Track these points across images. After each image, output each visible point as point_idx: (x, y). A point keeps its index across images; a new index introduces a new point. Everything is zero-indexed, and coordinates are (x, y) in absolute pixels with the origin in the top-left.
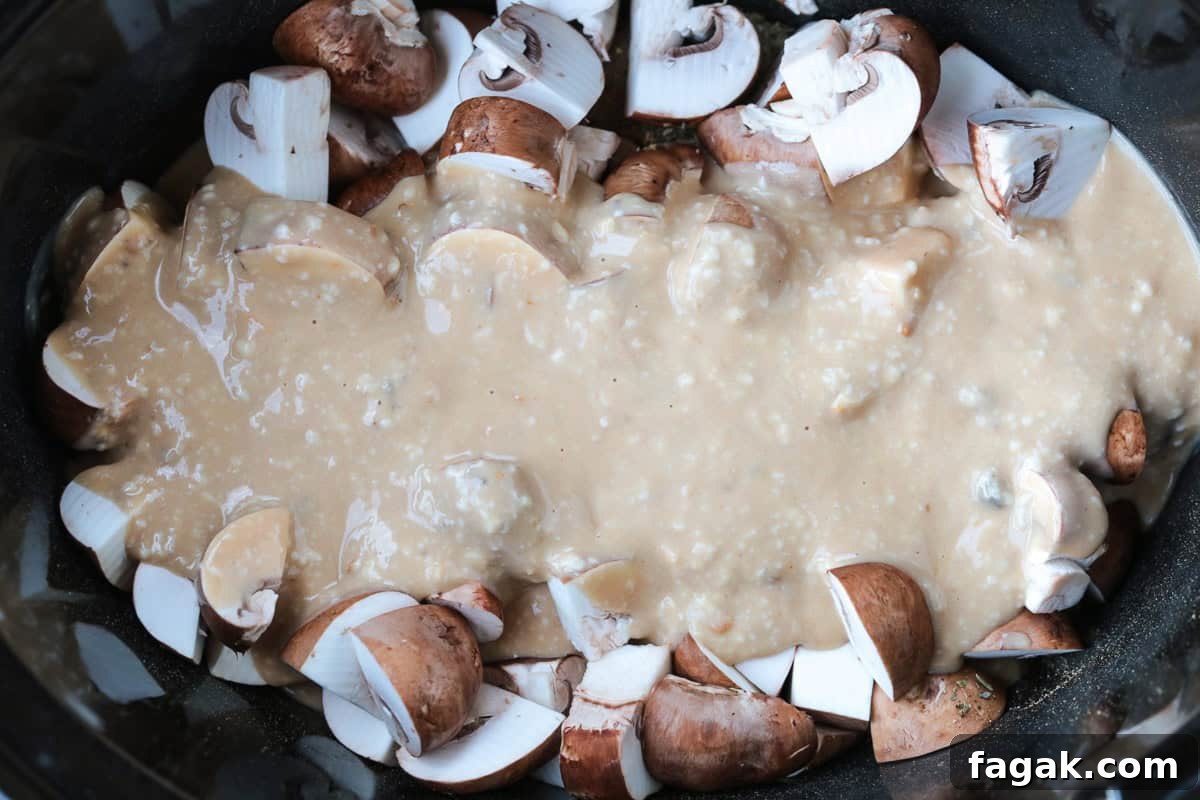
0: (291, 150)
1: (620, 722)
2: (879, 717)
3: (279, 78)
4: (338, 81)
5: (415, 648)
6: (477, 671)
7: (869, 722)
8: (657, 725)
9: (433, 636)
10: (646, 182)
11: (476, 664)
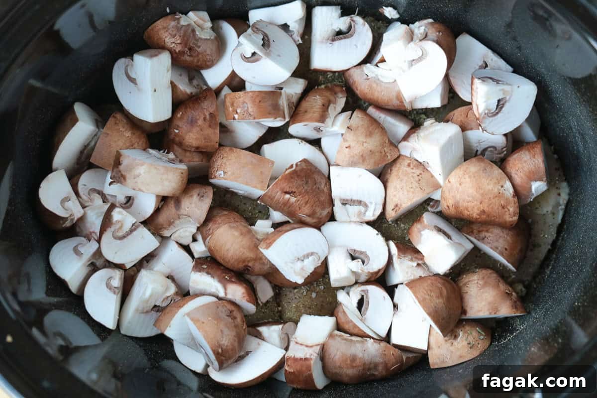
0: (154, 90)
1: (312, 354)
2: (432, 348)
3: (147, 57)
4: (175, 55)
5: (216, 322)
6: (245, 331)
7: (427, 351)
8: (329, 355)
9: (223, 315)
10: (319, 105)
11: (244, 328)
